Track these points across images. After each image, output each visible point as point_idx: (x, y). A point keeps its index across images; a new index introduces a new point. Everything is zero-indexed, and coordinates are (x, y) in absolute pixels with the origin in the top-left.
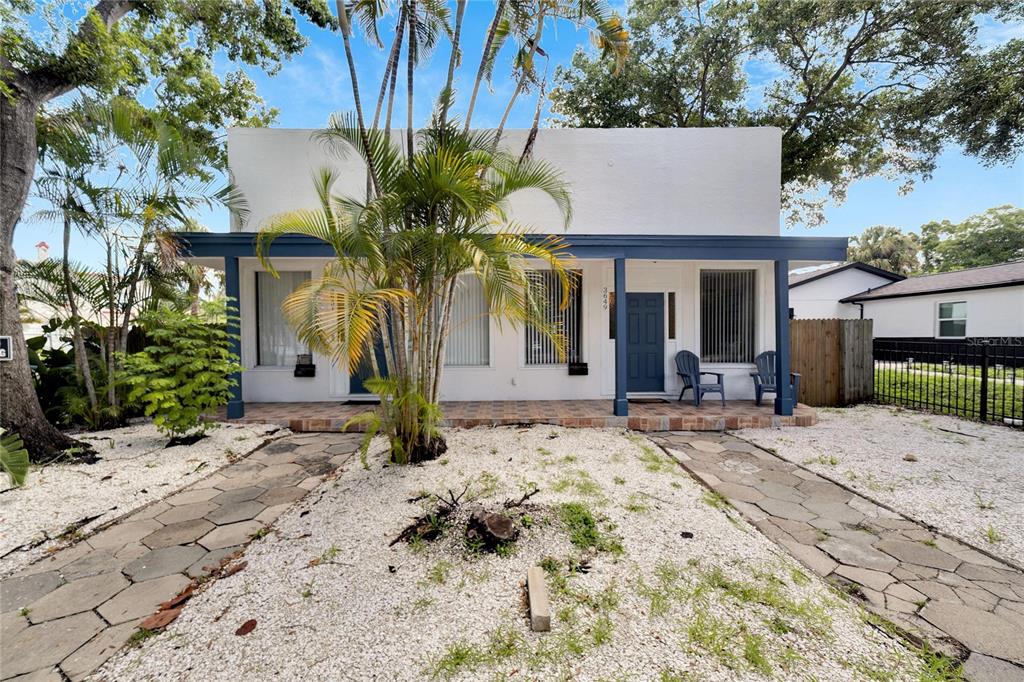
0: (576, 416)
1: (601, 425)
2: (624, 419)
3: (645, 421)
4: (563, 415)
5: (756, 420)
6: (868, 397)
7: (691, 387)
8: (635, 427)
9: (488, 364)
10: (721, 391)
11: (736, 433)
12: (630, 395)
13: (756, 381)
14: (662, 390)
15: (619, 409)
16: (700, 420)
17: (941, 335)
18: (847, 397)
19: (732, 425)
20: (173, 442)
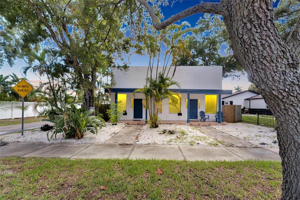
0: (180, 123)
1: (185, 124)
2: (189, 123)
3: (193, 124)
4: (177, 122)
5: (214, 124)
6: (240, 121)
7: (202, 118)
8: (191, 125)
9: (161, 113)
10: (209, 119)
11: (210, 126)
12: (190, 120)
13: (216, 117)
14: (197, 119)
15: (188, 122)
16: (204, 124)
17: (267, 108)
18: (236, 121)
19: (210, 125)
20: (113, 125)
